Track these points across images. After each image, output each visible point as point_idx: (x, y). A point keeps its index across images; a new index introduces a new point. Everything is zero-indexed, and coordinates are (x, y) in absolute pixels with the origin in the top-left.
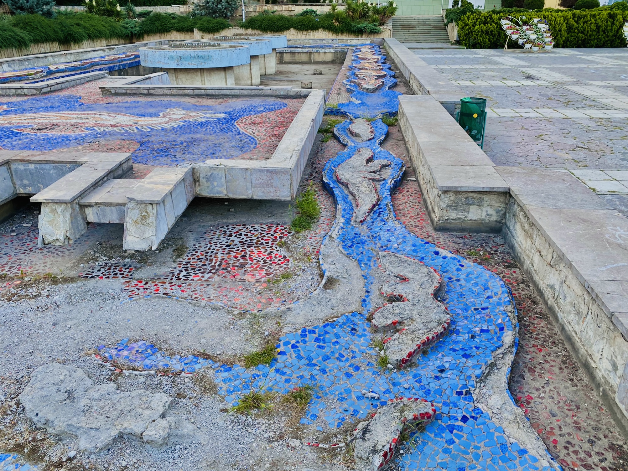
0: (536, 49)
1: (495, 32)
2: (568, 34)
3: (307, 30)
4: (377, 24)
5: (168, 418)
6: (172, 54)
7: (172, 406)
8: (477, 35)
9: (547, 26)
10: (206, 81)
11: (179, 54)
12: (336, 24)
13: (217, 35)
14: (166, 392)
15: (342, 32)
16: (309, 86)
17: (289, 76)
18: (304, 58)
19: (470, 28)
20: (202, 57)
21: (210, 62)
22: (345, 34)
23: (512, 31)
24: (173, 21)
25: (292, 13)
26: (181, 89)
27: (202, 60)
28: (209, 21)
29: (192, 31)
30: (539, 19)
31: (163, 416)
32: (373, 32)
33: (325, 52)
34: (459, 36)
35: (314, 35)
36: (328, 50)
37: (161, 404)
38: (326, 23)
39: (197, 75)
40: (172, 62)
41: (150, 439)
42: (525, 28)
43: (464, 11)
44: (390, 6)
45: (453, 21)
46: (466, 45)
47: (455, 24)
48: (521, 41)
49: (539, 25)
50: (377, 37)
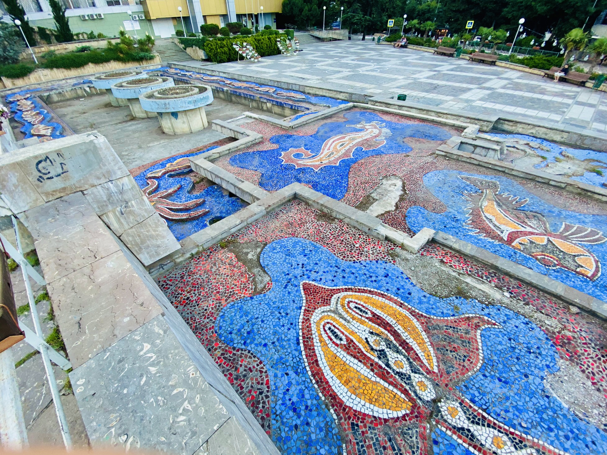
1: (228, 52)
4: (148, 52)
8: (220, 55)
9: (252, 47)
12: (122, 55)
15: (128, 61)
19: (215, 51)
22: (130, 62)
23: (241, 51)
25: (68, 51)
28: (12, 68)
34: (209, 56)
38: (113, 56)
42: (244, 49)
43: (203, 40)
44: (149, 39)
45: (194, 46)
46: (215, 61)
47: (197, 48)
48: (248, 57)
49: (248, 47)
50: (152, 62)
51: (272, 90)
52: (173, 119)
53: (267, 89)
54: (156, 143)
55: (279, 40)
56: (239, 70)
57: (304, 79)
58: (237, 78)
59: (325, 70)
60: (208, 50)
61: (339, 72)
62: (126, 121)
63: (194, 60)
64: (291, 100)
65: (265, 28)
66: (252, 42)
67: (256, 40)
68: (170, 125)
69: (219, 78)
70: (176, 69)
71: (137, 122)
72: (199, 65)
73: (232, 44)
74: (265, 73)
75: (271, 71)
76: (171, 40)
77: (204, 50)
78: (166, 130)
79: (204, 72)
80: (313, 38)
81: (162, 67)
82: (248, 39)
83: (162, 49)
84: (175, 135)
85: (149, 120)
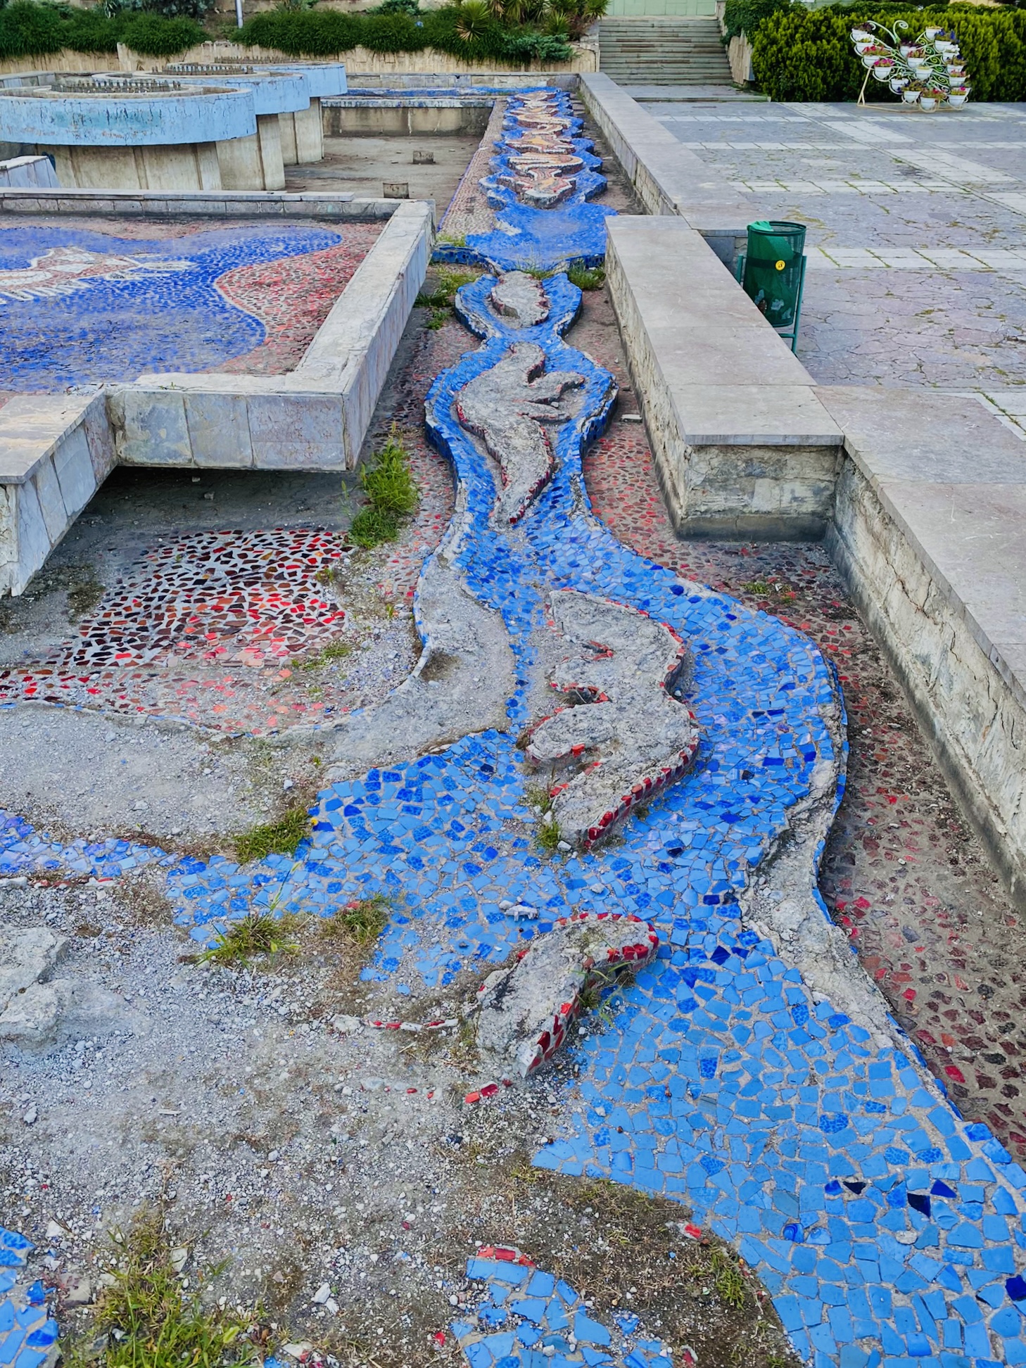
0: (928, 103)
1: (838, 61)
2: (1003, 67)
3: (395, 51)
4: (564, 36)
5: (56, 983)
6: (61, 109)
7: (65, 954)
8: (796, 67)
9: (956, 48)
10: (150, 179)
11: (76, 109)
12: (466, 36)
13: (175, 62)
14: (52, 923)
15: (481, 58)
16: (402, 192)
17: (355, 166)
18: (390, 121)
19: (780, 50)
20: (136, 118)
21: (157, 130)
22: (486, 62)
23: (876, 58)
24: (66, 23)
25: (359, 7)
26: (82, 198)
27: (136, 126)
28: (153, 25)
29: (114, 50)
30: (938, 30)
31: (44, 978)
32: (555, 58)
33: (440, 109)
34: (755, 69)
35: (413, 64)
36: (446, 102)
37: (40, 952)
38: (443, 34)
39: (126, 164)
40: (63, 130)
41: (14, 1031)
42: (908, 50)
43: (767, 6)
45: (742, 33)
46: (769, 92)
47: (746, 38)
48: (896, 85)
60: (759, 40)
63: (730, 84)
77: (754, 45)
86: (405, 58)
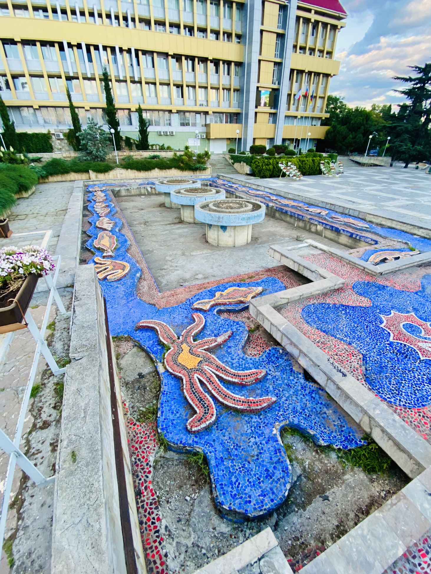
3: (165, 169)
8: (265, 171)
9: (296, 167)
12: (182, 165)
15: (186, 170)
19: (261, 168)
23: (286, 170)
25: (143, 157)
28: (99, 165)
29: (87, 172)
30: (291, 163)
34: (252, 171)
38: (175, 165)
42: (289, 168)
43: (252, 158)
44: (207, 154)
45: (242, 162)
46: (258, 176)
47: (245, 164)
48: (291, 175)
49: (292, 166)
50: (204, 172)
51: (324, 213)
52: (221, 231)
53: (319, 211)
54: (199, 253)
55: (323, 162)
56: (281, 187)
57: (354, 202)
58: (283, 195)
59: (376, 195)
60: (254, 166)
61: (395, 199)
62: (175, 223)
63: (239, 173)
64: (350, 227)
65: (308, 151)
66: (296, 162)
67: (300, 160)
68: (216, 236)
69: (265, 193)
70: (224, 180)
71: (184, 226)
72: (243, 178)
73: (278, 163)
74: (308, 191)
75: (315, 190)
76: (223, 156)
77: (250, 166)
78: (210, 240)
79: (250, 186)
80: (352, 162)
81: (212, 177)
82: (292, 159)
83: (214, 162)
84: (217, 247)
85: (195, 226)
86: (168, 170)
